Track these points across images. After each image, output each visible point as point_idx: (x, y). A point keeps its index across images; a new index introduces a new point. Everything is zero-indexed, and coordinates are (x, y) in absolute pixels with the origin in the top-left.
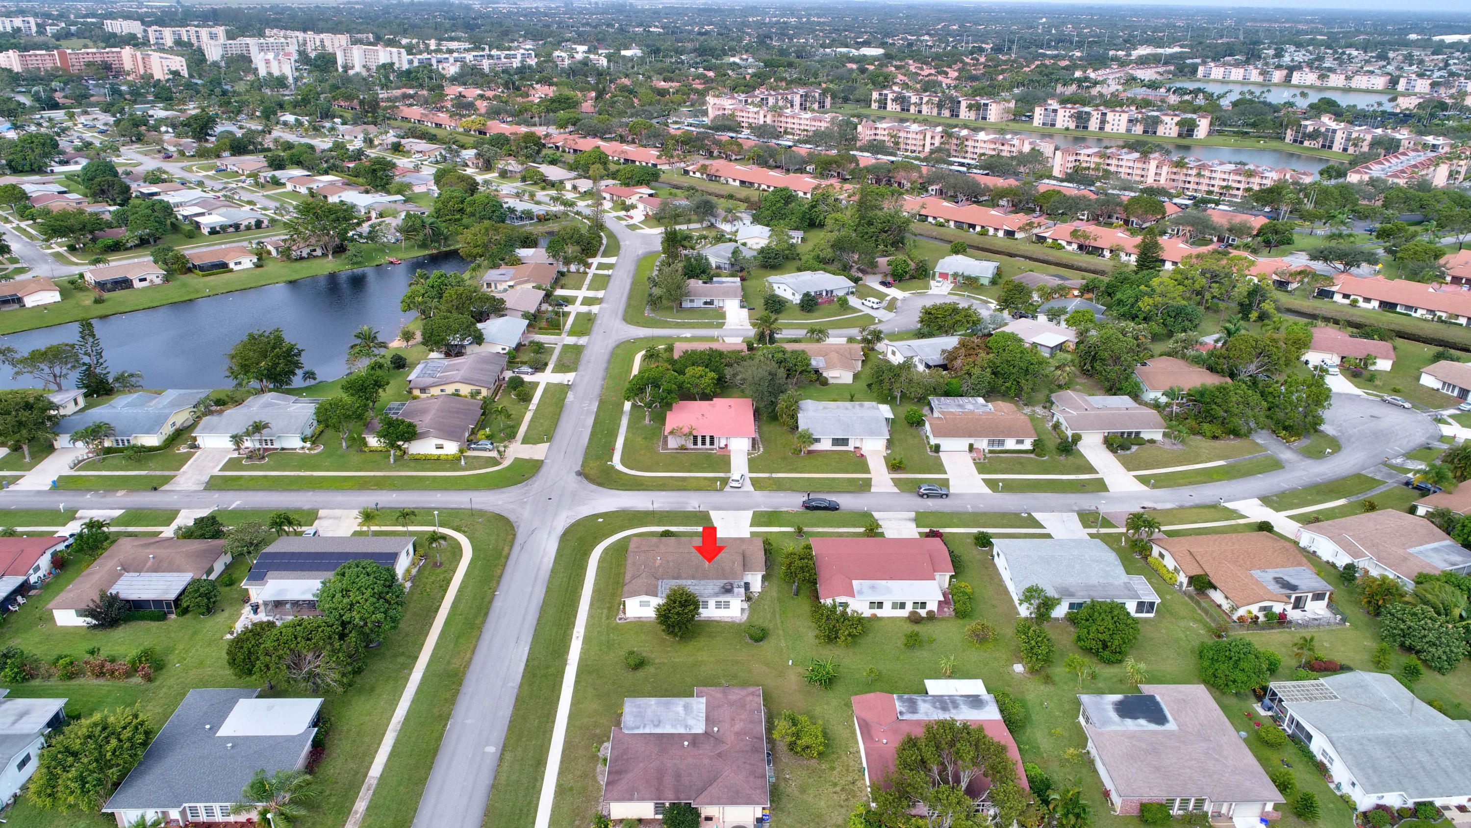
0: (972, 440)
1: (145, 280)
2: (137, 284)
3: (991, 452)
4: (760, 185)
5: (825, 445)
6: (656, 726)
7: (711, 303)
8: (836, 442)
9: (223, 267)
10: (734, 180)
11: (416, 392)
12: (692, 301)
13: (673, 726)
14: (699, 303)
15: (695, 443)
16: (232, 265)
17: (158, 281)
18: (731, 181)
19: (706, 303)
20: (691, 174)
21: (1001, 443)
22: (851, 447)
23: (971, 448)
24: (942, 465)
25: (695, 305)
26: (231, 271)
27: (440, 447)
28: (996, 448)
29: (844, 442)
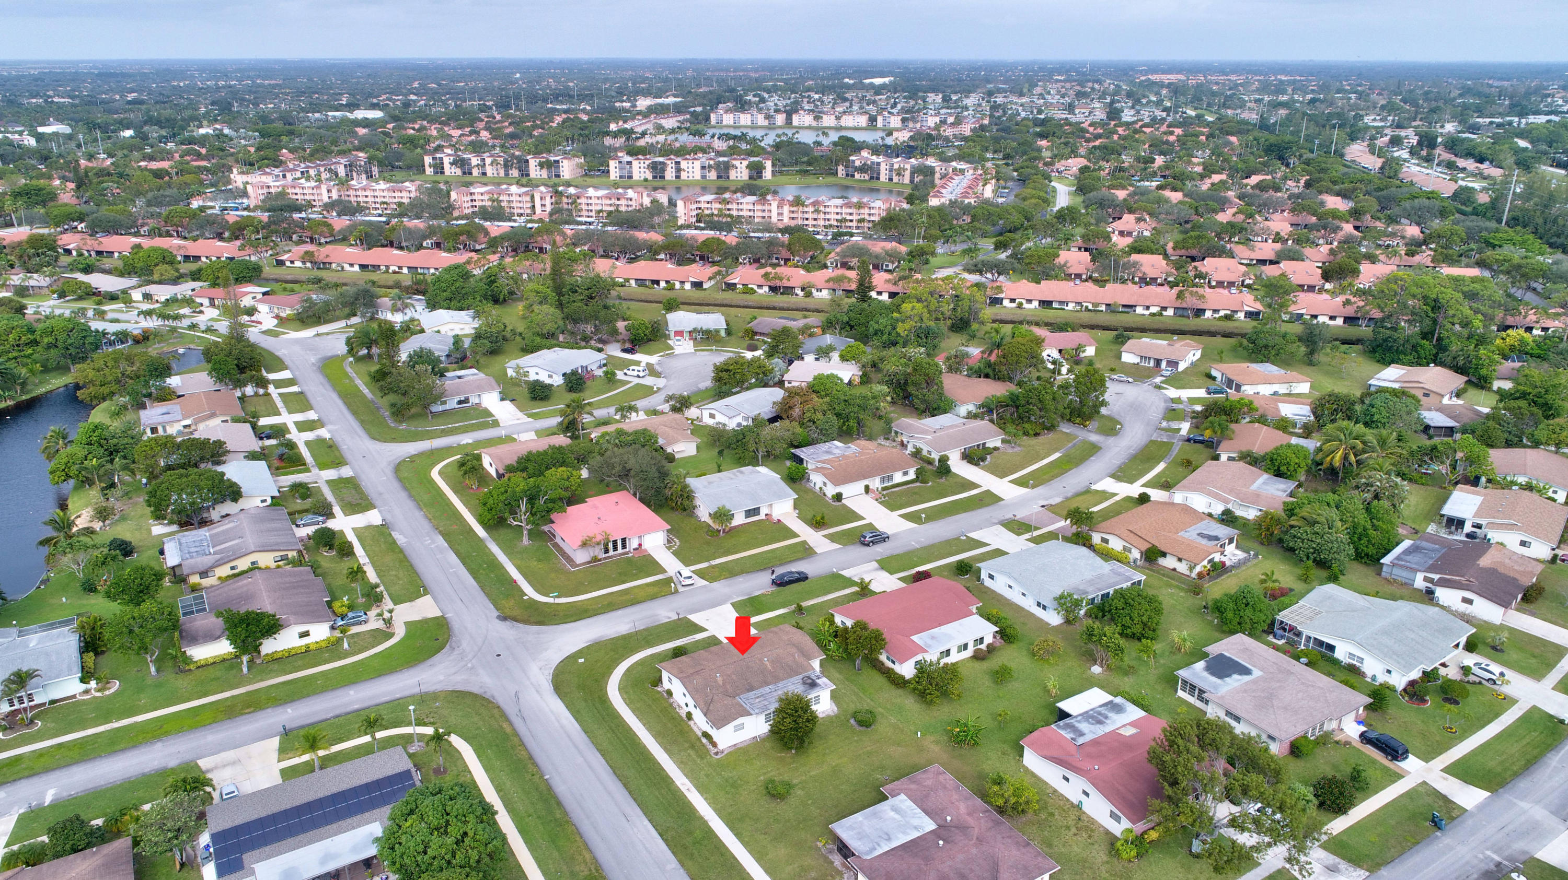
0: (866, 482)
3: (884, 489)
4: (387, 267)
5: (739, 519)
6: (889, 839)
7: (466, 401)
8: (750, 513)
10: (352, 265)
12: (444, 403)
13: (904, 833)
14: (452, 404)
15: (607, 551)
18: (347, 267)
19: (460, 402)
20: (288, 264)
21: (890, 478)
22: (762, 516)
23: (867, 489)
24: (854, 512)
25: (448, 407)
27: (305, 634)
28: (886, 484)
29: (756, 511)
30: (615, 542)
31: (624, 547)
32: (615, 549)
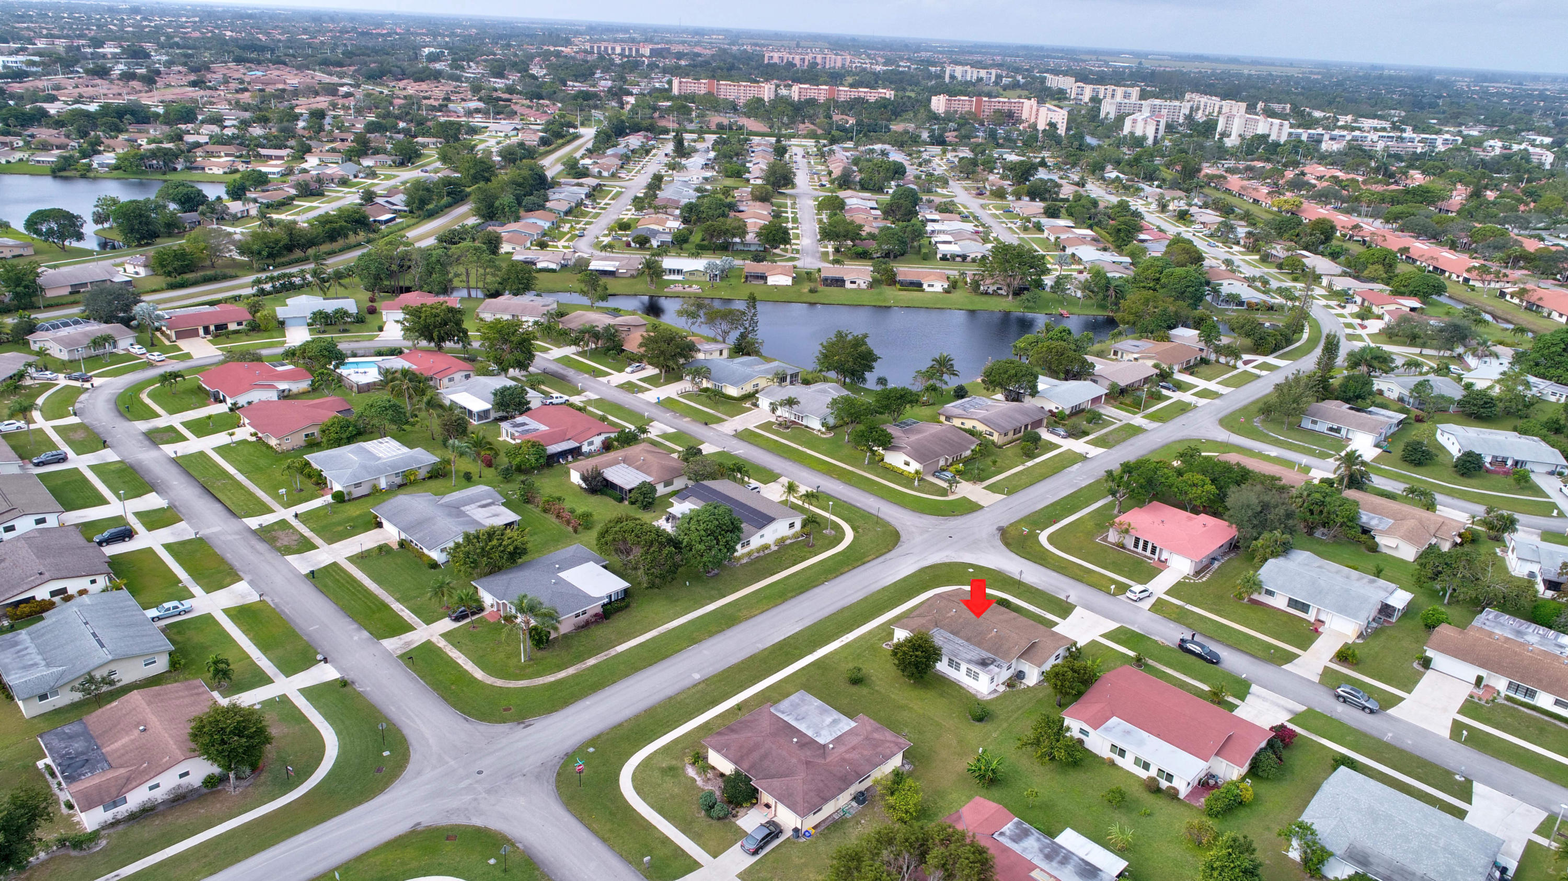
0: (1483, 673)
1: (854, 283)
2: (848, 285)
3: (1508, 698)
5: (1279, 602)
6: (797, 719)
7: (1338, 430)
8: (1293, 603)
9: (918, 285)
10: (1561, 315)
11: (942, 419)
12: (1314, 422)
14: (1322, 427)
15: (1136, 546)
16: (925, 286)
17: (864, 286)
18: (1555, 315)
19: (1331, 429)
20: (1508, 297)
21: (1531, 693)
22: (1311, 616)
23: (1479, 680)
24: (1415, 682)
25: (1317, 428)
26: (923, 290)
27: (907, 464)
28: (1520, 697)
29: (1305, 608)
30: (1146, 543)
31: (1153, 552)
32: (1145, 549)
